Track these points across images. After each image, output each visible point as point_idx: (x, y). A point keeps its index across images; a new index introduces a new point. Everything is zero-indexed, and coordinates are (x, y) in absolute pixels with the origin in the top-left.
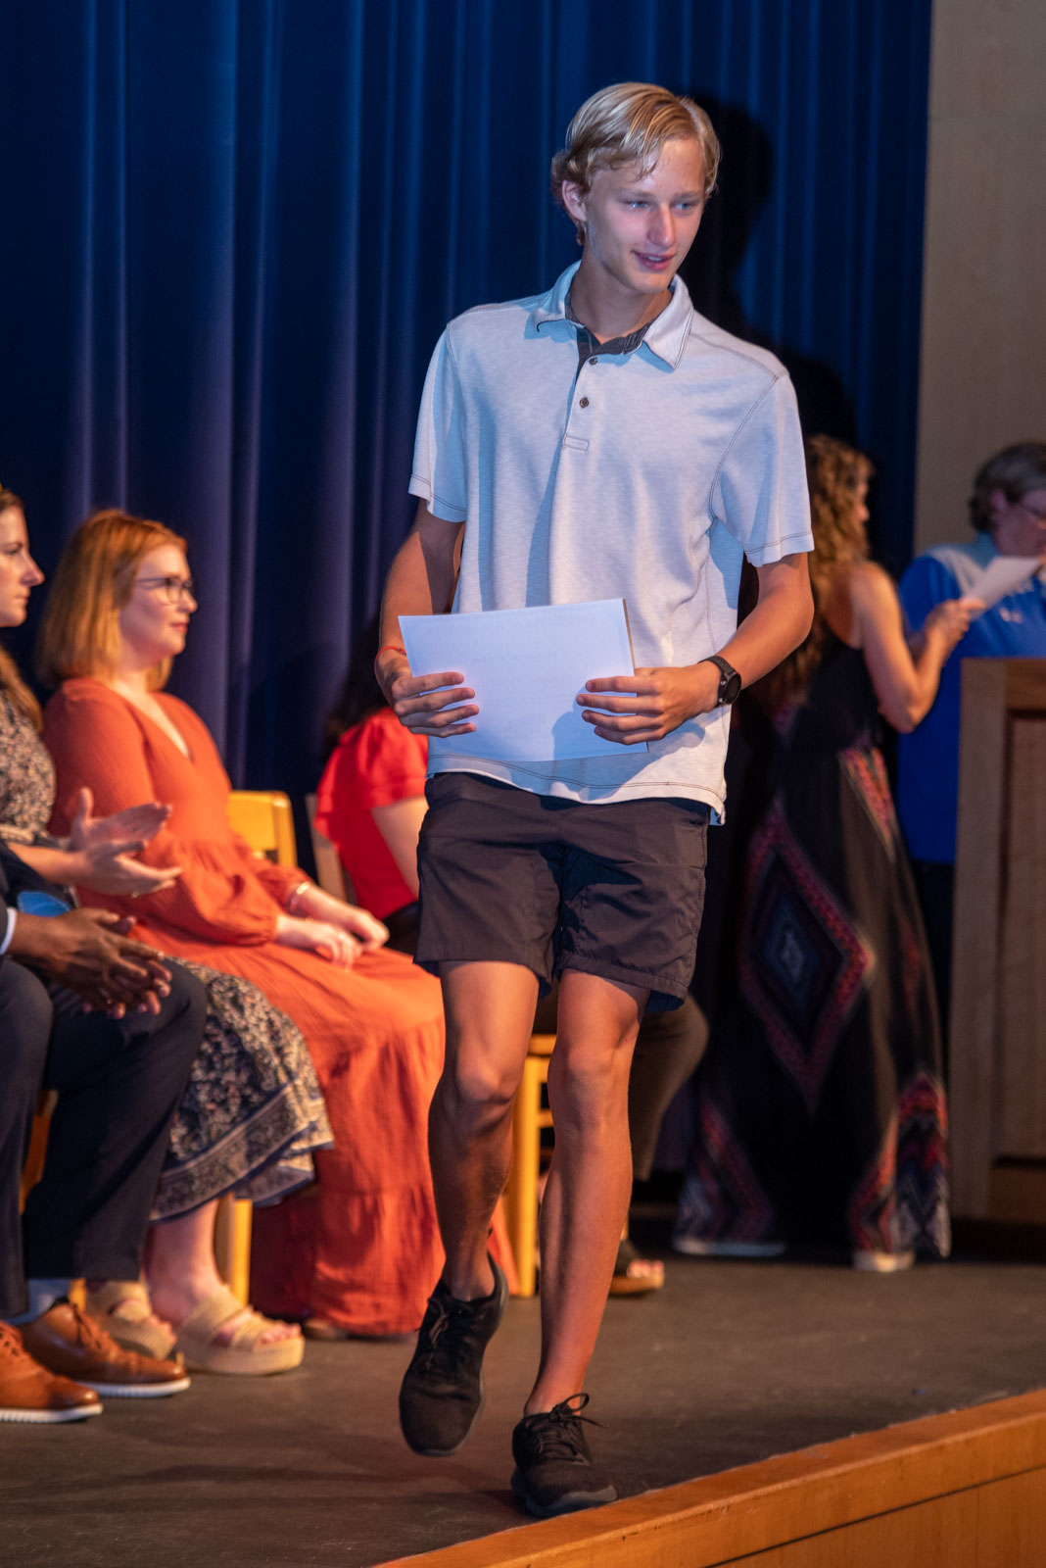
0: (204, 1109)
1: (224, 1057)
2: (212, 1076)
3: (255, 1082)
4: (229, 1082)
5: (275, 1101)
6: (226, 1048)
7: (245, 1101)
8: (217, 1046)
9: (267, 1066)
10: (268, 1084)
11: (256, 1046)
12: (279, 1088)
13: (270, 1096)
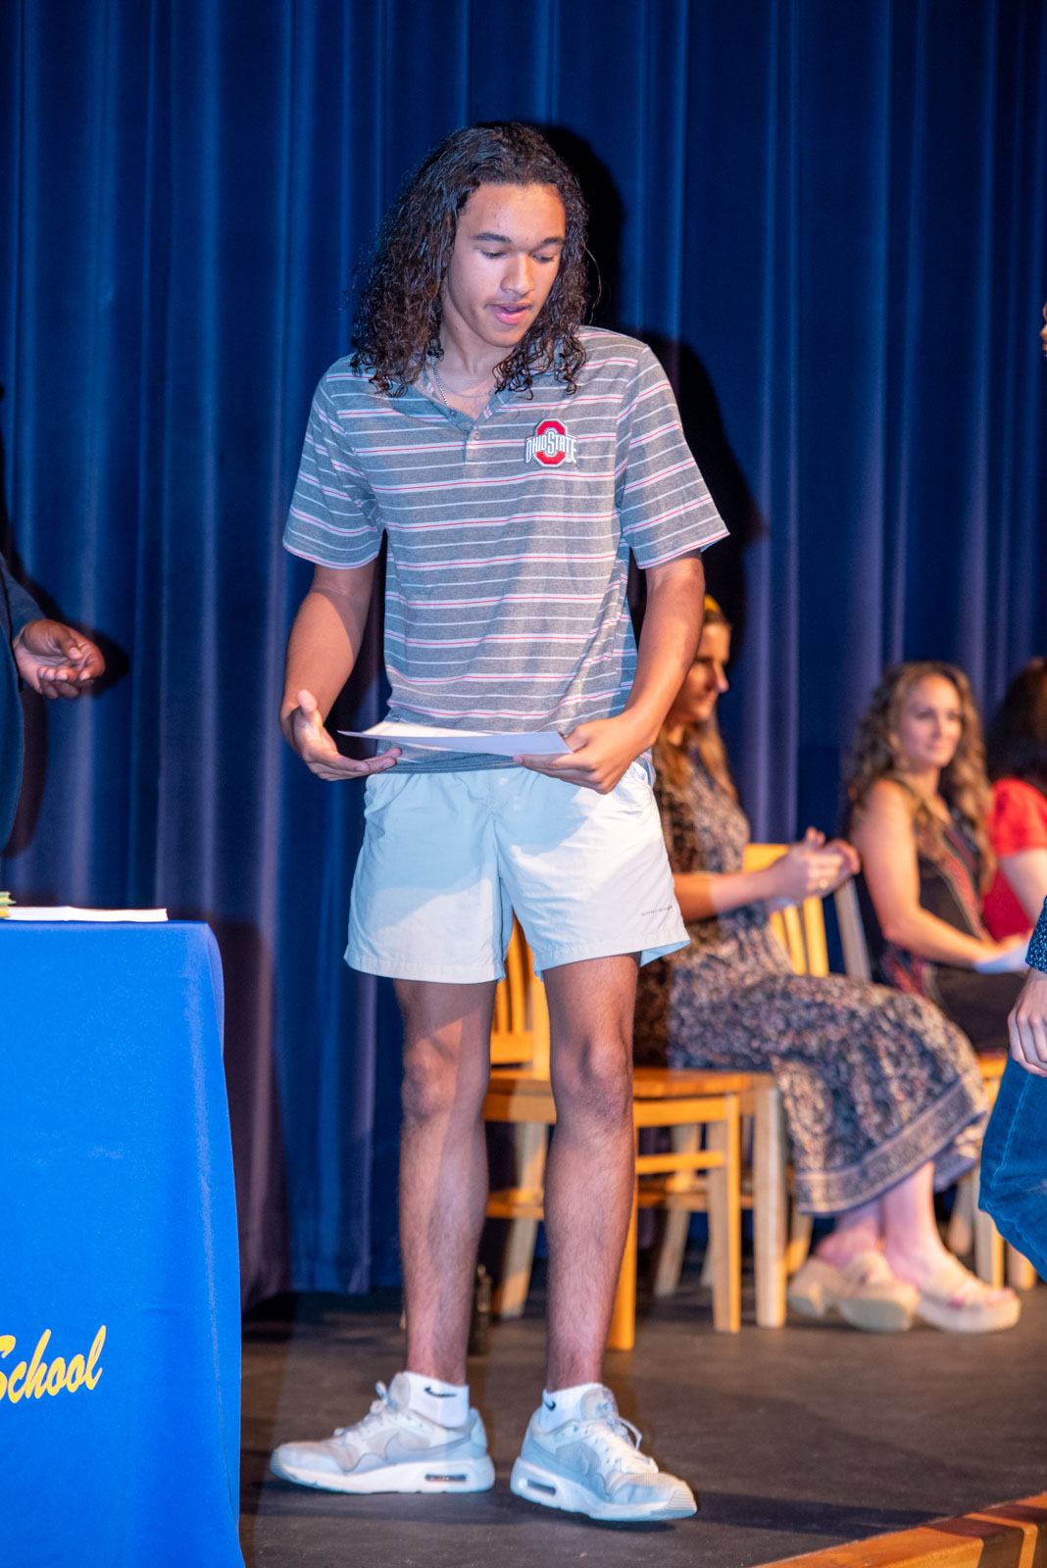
0: (895, 1100)
1: (909, 1056)
2: (900, 1072)
3: (936, 1076)
4: (914, 1078)
5: (954, 1091)
6: (910, 1048)
7: (929, 1093)
8: (902, 1048)
9: (946, 1061)
10: (948, 1075)
11: (935, 1046)
12: (957, 1078)
13: (949, 1086)
